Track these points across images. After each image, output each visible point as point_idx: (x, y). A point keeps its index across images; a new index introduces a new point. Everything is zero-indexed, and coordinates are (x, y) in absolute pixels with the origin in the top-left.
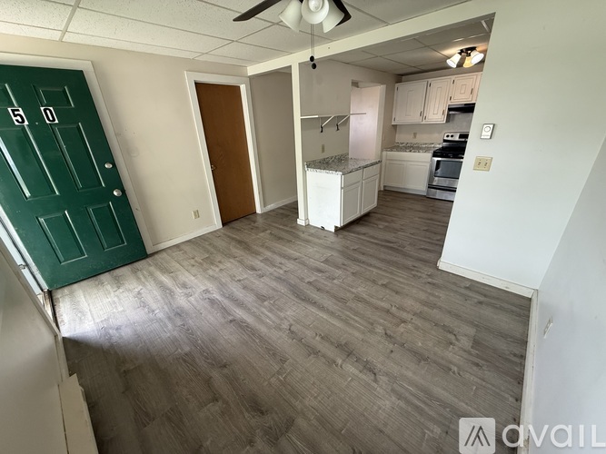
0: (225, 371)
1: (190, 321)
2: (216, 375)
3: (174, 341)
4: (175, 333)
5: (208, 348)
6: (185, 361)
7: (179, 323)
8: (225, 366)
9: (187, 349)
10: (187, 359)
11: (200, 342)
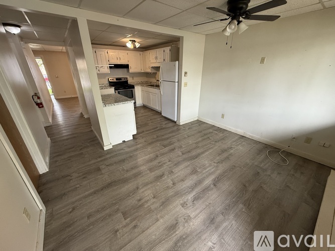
0: (247, 185)
1: (218, 210)
2: (251, 189)
3: (237, 216)
4: (231, 217)
5: (237, 195)
6: (249, 205)
7: (221, 217)
8: (245, 185)
9: (241, 206)
10: (248, 204)
11: (234, 200)
